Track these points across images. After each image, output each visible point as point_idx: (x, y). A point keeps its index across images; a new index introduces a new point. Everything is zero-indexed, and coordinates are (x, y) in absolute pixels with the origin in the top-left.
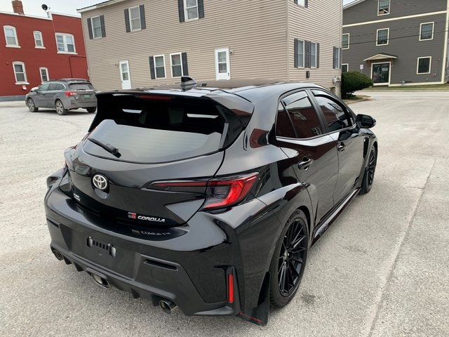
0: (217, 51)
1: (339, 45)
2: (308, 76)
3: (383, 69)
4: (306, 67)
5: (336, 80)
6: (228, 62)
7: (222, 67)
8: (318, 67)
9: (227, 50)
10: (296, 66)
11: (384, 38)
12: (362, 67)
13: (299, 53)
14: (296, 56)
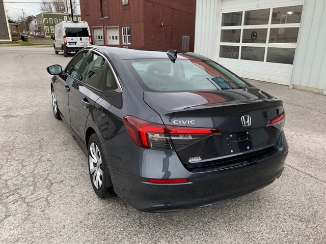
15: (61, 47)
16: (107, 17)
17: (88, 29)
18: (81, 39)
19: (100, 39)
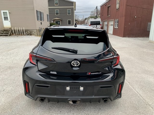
0: (2, 12)
1: (48, 14)
2: (41, 24)
3: (58, 23)
4: (40, 21)
5: (49, 26)
6: (8, 16)
7: (6, 18)
8: (44, 21)
9: (7, 11)
10: (38, 20)
11: (58, 13)
12: (52, 21)
13: (38, 15)
14: (37, 16)
16: (110, 16)
17: (101, 21)
18: (97, 26)
19: (106, 26)
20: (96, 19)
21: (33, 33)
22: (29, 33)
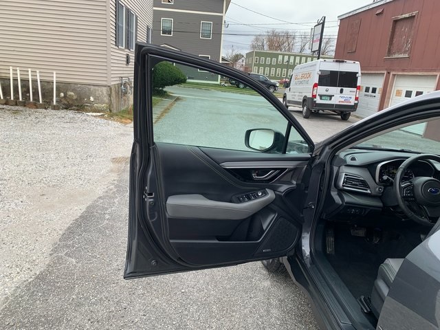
2: (127, 62)
4: (126, 48)
10: (117, 43)
11: (168, 29)
13: (120, 25)
14: (117, 27)
15: (301, 101)
16: (407, 56)
17: (359, 75)
18: (342, 91)
20: (344, 64)
21: (92, 99)
22: (72, 100)
